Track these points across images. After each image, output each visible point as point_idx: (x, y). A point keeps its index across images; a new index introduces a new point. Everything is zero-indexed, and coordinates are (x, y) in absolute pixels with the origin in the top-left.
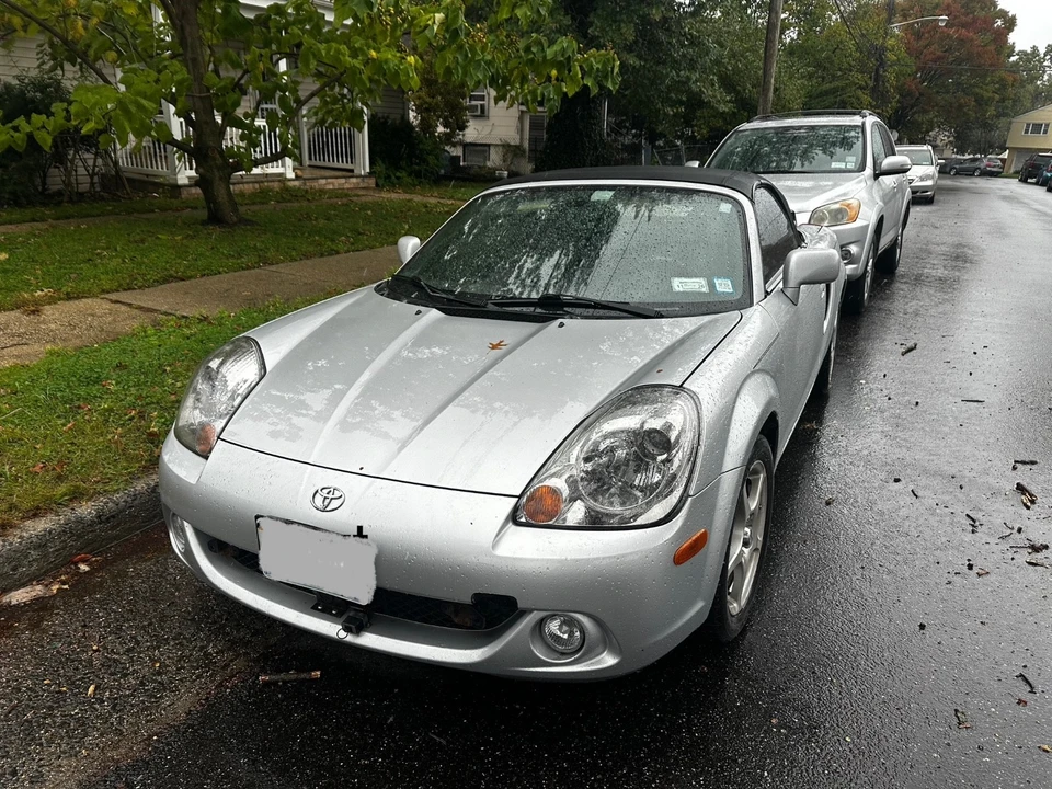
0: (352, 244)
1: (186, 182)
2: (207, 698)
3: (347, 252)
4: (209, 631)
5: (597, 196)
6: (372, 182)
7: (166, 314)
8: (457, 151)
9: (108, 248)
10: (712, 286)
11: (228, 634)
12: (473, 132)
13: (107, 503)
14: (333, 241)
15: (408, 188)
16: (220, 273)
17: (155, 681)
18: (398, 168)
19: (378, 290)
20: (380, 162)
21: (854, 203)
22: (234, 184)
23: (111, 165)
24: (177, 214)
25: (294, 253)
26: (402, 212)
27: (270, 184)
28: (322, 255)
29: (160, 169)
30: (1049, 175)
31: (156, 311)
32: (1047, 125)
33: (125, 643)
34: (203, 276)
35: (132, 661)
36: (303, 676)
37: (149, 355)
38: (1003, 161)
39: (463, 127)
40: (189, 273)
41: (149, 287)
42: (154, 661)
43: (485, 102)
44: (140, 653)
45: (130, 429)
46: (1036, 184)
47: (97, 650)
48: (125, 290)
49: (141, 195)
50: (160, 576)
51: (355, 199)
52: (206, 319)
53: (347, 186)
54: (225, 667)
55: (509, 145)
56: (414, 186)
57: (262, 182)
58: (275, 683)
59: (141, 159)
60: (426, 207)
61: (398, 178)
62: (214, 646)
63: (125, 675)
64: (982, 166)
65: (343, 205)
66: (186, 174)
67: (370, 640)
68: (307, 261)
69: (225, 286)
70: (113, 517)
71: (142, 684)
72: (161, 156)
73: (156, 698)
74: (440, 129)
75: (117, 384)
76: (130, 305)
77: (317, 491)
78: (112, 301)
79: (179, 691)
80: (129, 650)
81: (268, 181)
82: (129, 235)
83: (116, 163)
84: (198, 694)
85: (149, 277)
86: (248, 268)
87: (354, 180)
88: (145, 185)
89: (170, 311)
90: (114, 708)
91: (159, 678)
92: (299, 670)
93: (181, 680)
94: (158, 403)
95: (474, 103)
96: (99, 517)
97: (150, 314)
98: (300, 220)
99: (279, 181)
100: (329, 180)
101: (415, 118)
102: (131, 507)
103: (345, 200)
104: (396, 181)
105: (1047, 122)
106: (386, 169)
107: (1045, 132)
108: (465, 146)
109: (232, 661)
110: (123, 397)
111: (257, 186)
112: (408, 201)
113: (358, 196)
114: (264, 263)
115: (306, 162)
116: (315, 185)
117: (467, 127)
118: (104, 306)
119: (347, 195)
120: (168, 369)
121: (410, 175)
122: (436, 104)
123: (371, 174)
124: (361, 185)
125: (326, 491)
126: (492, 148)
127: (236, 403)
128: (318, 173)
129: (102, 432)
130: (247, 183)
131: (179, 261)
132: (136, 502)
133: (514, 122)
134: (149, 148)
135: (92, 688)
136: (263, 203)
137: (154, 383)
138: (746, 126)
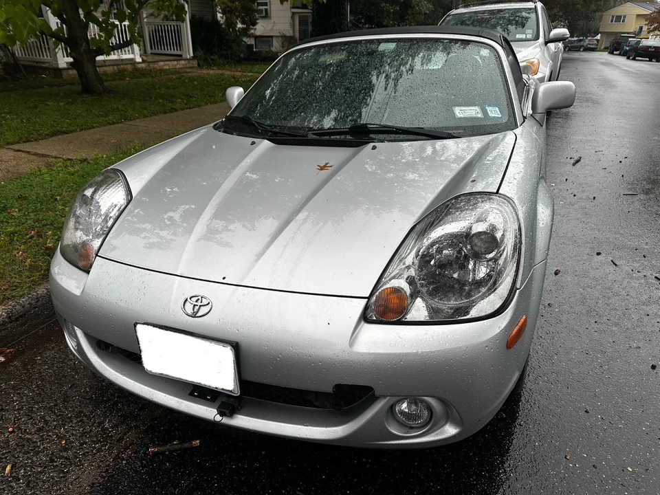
0: (186, 104)
1: (65, 66)
2: (107, 470)
3: (183, 109)
4: (105, 407)
5: (382, 47)
6: (195, 63)
7: (56, 157)
8: (251, 41)
9: (10, 113)
10: (485, 112)
11: (120, 410)
12: (261, 28)
13: (15, 306)
14: (172, 102)
15: (220, 66)
16: (94, 127)
17: (62, 457)
18: (212, 53)
19: (216, 128)
20: (200, 49)
21: (536, 61)
22: (99, 67)
23: (10, 55)
24: (60, 88)
25: (146, 112)
26: (218, 82)
27: (125, 66)
28: (165, 113)
29: (46, 58)
30: (627, 48)
31: (48, 156)
32: (625, 17)
33: (35, 423)
34: (81, 130)
35: (42, 440)
36: (186, 445)
37: (43, 188)
38: (598, 40)
39: (254, 24)
40: (71, 128)
41: (42, 139)
42: (60, 438)
43: (268, 7)
44: (48, 431)
45: (30, 246)
46: (620, 55)
47: (13, 432)
48: (25, 142)
49: (34, 76)
50: (62, 362)
51: (185, 74)
52: (85, 160)
53: (178, 66)
54: (119, 440)
55: (285, 36)
56: (224, 65)
57: (119, 65)
58: (163, 453)
59: (31, 51)
60: (234, 78)
61: (213, 60)
62: (110, 421)
63: (37, 453)
64: (585, 44)
65: (177, 78)
66: (63, 60)
67: (243, 421)
68: (156, 117)
69: (98, 136)
70: (21, 316)
71: (52, 461)
72: (45, 48)
73: (64, 473)
74: (240, 25)
75: (19, 211)
76: (29, 152)
77: (187, 300)
78: (15, 151)
79: (83, 465)
80: (40, 430)
81: (122, 64)
82: (25, 103)
83: (13, 54)
84: (99, 467)
85: (41, 132)
86: (114, 123)
87: (183, 62)
88: (36, 69)
89: (59, 156)
90: (28, 485)
91: (65, 454)
92: (182, 440)
93: (84, 454)
94: (52, 224)
95: (260, 7)
96: (10, 317)
97: (44, 159)
98: (148, 89)
99: (131, 64)
100: (166, 63)
101: (222, 18)
102: (35, 308)
103: (177, 76)
104: (211, 62)
105: (625, 14)
106: (205, 54)
107: (623, 21)
108: (256, 37)
109: (125, 434)
110: (24, 221)
111: (116, 68)
112: (221, 74)
113: (187, 73)
114: (125, 120)
115: (149, 51)
116: (156, 66)
117: (257, 23)
118: (9, 154)
119: (179, 73)
120: (58, 198)
121: (220, 57)
122: (236, 7)
123: (194, 57)
124: (188, 66)
125: (194, 299)
126: (274, 39)
127: (110, 224)
128: (157, 58)
129: (9, 249)
130: (109, 66)
131: (63, 120)
132: (39, 303)
133: (288, 20)
134: (36, 43)
135: (8, 468)
136: (121, 79)
137: (48, 210)
138: (454, 12)
